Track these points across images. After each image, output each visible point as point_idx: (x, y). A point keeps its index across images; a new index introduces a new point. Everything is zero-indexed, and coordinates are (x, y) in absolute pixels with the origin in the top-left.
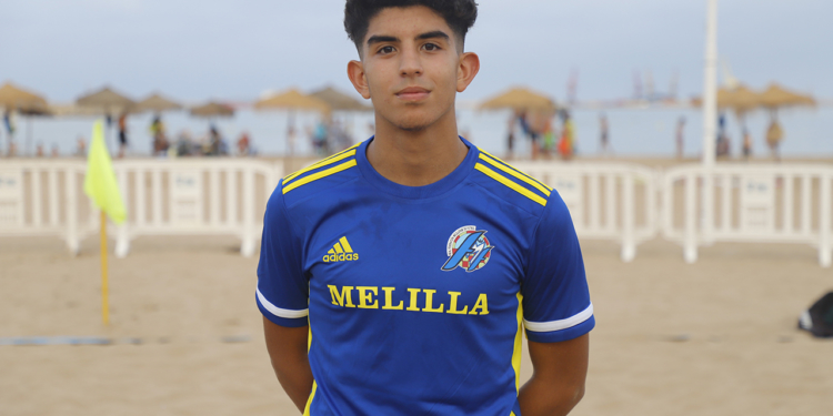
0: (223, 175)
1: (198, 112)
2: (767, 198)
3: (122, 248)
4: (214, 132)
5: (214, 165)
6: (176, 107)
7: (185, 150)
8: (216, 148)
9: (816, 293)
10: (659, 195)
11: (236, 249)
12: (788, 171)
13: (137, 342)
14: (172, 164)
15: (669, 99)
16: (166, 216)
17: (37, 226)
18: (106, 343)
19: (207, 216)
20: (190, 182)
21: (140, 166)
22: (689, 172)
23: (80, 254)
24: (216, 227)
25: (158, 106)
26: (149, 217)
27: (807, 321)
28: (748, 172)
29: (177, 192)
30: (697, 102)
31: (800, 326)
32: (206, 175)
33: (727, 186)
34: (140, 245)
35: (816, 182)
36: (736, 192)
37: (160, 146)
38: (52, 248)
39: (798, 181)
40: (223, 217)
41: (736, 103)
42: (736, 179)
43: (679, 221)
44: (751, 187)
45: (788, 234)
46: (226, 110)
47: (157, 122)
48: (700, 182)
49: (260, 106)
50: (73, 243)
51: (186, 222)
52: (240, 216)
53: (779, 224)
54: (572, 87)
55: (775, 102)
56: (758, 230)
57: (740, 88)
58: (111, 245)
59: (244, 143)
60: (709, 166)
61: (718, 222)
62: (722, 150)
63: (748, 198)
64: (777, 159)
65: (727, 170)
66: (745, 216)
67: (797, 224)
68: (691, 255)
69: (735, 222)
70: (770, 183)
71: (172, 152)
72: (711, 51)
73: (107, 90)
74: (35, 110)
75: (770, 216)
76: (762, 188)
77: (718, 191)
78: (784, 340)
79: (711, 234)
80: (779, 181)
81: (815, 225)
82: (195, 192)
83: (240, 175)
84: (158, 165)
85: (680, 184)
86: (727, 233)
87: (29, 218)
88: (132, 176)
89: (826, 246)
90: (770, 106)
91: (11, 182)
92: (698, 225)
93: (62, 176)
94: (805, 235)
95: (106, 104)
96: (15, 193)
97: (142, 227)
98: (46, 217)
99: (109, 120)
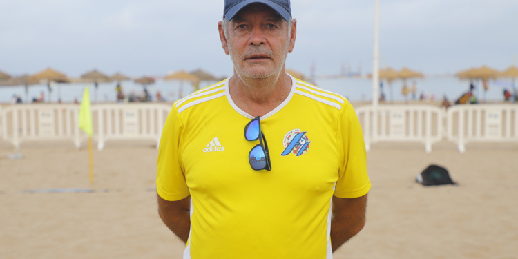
0: (148, 112)
1: (138, 81)
2: (402, 121)
3: (101, 146)
4: (146, 91)
5: (144, 107)
6: (127, 79)
7: (132, 100)
8: (146, 98)
9: (424, 165)
11: (154, 147)
12: (412, 108)
13: (106, 191)
14: (127, 107)
15: (357, 75)
16: (121, 131)
17: (61, 136)
18: (91, 191)
19: (140, 131)
20: (132, 115)
21: (109, 107)
22: (366, 109)
23: (81, 149)
24: (145, 136)
25: (118, 79)
26: (113, 131)
27: (420, 178)
28: (394, 109)
29: (126, 120)
30: (370, 76)
31: (417, 181)
32: (140, 112)
33: (383, 115)
34: (110, 145)
35: (424, 113)
36: (388, 118)
37: (120, 97)
38: (68, 146)
39: (416, 113)
40: (148, 131)
41: (388, 77)
42: (388, 113)
44: (394, 116)
45: (411, 138)
46: (150, 81)
47: (119, 86)
48: (371, 113)
49: (167, 78)
50: (78, 143)
51: (131, 134)
52: (156, 131)
53: (407, 133)
54: (313, 69)
55: (405, 76)
56: (397, 136)
57: (389, 70)
58: (95, 145)
60: (376, 107)
61: (379, 133)
62: (382, 99)
63: (393, 121)
65: (384, 108)
66: (392, 129)
67: (416, 133)
68: (368, 147)
69: (388, 133)
70: (403, 114)
71: (126, 100)
72: (376, 53)
73: (95, 72)
74: (62, 81)
75: (403, 129)
76: (399, 116)
77: (379, 117)
78: (410, 188)
79: (376, 138)
80: (408, 113)
81: (424, 133)
82: (135, 119)
83: (156, 112)
84: (118, 107)
85: (362, 114)
86: (383, 137)
87: (57, 132)
88: (105, 112)
89: (429, 143)
90: (404, 78)
91: (48, 115)
92: (371, 133)
93: (72, 113)
94: (419, 138)
95: (95, 78)
96: (51, 120)
97: (110, 136)
98: (65, 131)
99: (96, 85)
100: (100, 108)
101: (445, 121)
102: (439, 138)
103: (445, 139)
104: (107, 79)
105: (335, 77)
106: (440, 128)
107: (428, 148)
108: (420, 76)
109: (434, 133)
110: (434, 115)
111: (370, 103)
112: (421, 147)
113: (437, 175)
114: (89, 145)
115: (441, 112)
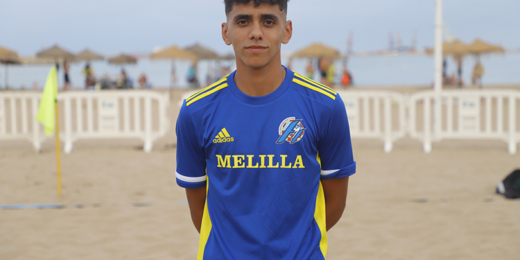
0: (132, 101)
1: (114, 61)
2: (475, 111)
3: (68, 147)
5: (126, 94)
6: (100, 58)
7: (106, 86)
8: (125, 84)
9: (508, 171)
10: (407, 110)
11: (141, 148)
12: (488, 94)
13: (80, 206)
14: (97, 94)
15: (412, 50)
16: (96, 127)
17: (14, 134)
18: (60, 207)
19: (122, 127)
20: (111, 105)
21: (80, 95)
22: (426, 96)
23: (41, 152)
24: (127, 133)
25: (88, 58)
26: (85, 128)
27: (502, 189)
29: (102, 112)
30: (430, 52)
31: (498, 192)
32: (121, 101)
33: (450, 104)
34: (79, 146)
35: (506, 101)
36: (455, 108)
37: (90, 83)
38: (24, 148)
39: (494, 101)
40: (132, 127)
41: (456, 52)
42: (456, 100)
43: (420, 126)
44: (465, 104)
45: (488, 134)
46: (131, 60)
47: (87, 67)
48: (432, 102)
49: (153, 57)
50: (37, 145)
51: (109, 130)
52: (143, 127)
53: (483, 128)
54: (350, 43)
55: (479, 50)
56: (469, 131)
57: (456, 42)
58: (62, 145)
59: (143, 81)
60: (439, 92)
61: (444, 127)
63: (463, 112)
64: (481, 87)
65: (451, 94)
66: (461, 123)
67: (494, 128)
68: (428, 148)
69: (455, 127)
70: (477, 102)
71: (98, 86)
72: (439, 19)
73: (56, 48)
74: (10, 61)
75: (477, 122)
76: (472, 105)
77: (444, 108)
78: (488, 200)
79: (440, 135)
80: (483, 100)
81: (506, 128)
82: (114, 112)
83: (142, 101)
84: (90, 95)
85: (420, 103)
86: (450, 134)
87: (9, 129)
88: (74, 102)
89: (513, 140)
90: (476, 53)
92: (432, 129)
93: (29, 102)
94: (499, 134)
95: (55, 57)
97: (81, 134)
98: (20, 128)
99: (58, 67)
100: (67, 97)
105: (380, 53)
107: (512, 148)
108: (498, 50)
111: (432, 87)
112: (503, 147)
114: (52, 147)
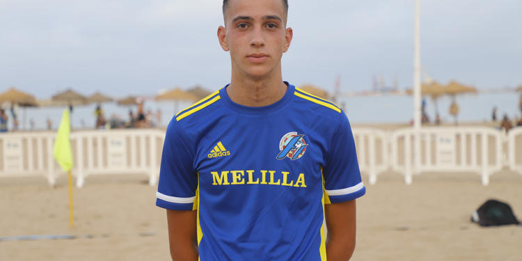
0: (138, 139)
1: (122, 103)
2: (451, 147)
3: (80, 183)
5: (133, 133)
6: (110, 100)
7: (115, 125)
9: (481, 201)
10: (390, 146)
11: (146, 182)
12: (463, 131)
13: (90, 237)
14: (107, 133)
15: (394, 91)
16: (105, 164)
17: (31, 171)
18: (72, 238)
19: (129, 163)
20: (119, 143)
21: (91, 135)
22: (407, 132)
23: (55, 186)
24: (134, 169)
25: (98, 100)
26: (96, 164)
27: (476, 217)
28: (439, 131)
29: (112, 149)
30: (410, 92)
31: (472, 220)
32: (128, 139)
33: (428, 140)
34: (91, 181)
35: (479, 137)
36: (433, 143)
37: (101, 123)
38: (39, 184)
39: (468, 137)
40: (139, 163)
41: (433, 92)
42: (433, 136)
43: (401, 161)
44: (442, 140)
45: (464, 167)
47: (98, 109)
48: (413, 138)
49: (158, 98)
50: (52, 180)
51: (117, 167)
52: (148, 163)
53: (458, 162)
54: (337, 84)
55: (454, 91)
56: (446, 165)
57: (434, 84)
58: (74, 180)
60: (418, 129)
61: (423, 161)
62: (425, 120)
63: (440, 147)
64: (456, 124)
65: (429, 131)
66: (439, 157)
67: (469, 161)
68: (409, 180)
69: (434, 161)
70: (453, 138)
71: (108, 126)
72: (417, 63)
73: (69, 91)
74: (28, 104)
75: (453, 157)
76: (448, 141)
77: (423, 143)
78: (464, 228)
79: (420, 168)
80: (458, 137)
81: (479, 162)
82: (122, 149)
83: (148, 139)
84: (100, 134)
85: (401, 139)
86: (429, 167)
87: (26, 166)
88: (85, 141)
89: (486, 173)
90: (452, 94)
91: (15, 146)
92: (413, 163)
93: (45, 141)
94: (474, 167)
95: (69, 99)
96: (18, 152)
97: (92, 170)
98: (36, 166)
99: (71, 108)
100: (79, 136)
101: (505, 146)
102: (498, 167)
103: (506, 168)
104: (84, 101)
105: (365, 94)
106: (499, 155)
107: (486, 180)
108: (472, 91)
109: (492, 161)
110: (492, 139)
111: (411, 125)
112: (477, 179)
113: (498, 213)
114: (66, 182)
115: (500, 135)
